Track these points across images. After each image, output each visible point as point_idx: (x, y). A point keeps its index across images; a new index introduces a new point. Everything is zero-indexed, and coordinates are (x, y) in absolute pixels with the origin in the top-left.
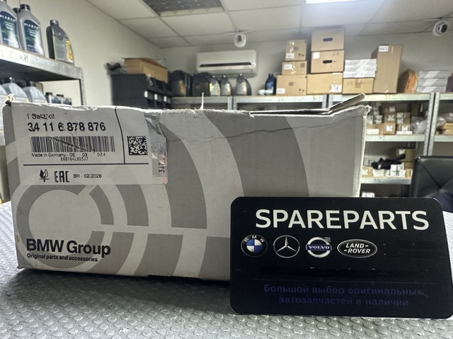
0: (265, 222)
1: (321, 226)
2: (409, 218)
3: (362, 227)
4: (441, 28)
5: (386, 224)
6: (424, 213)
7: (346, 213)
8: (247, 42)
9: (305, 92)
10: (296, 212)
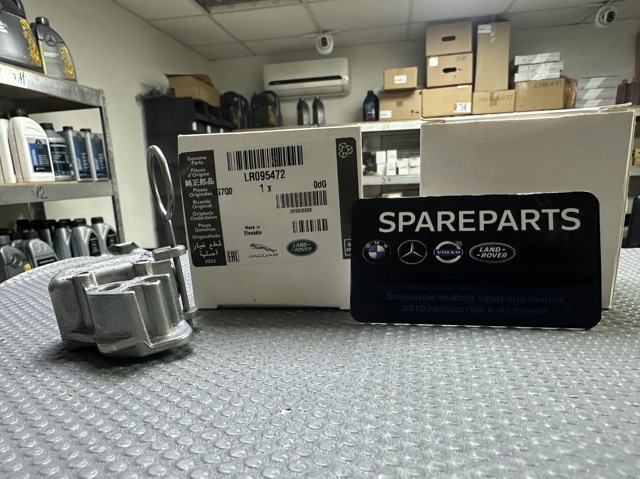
0: (389, 227)
1: (452, 229)
2: (557, 217)
3: (500, 228)
4: (606, 17)
5: (528, 225)
6: (577, 211)
7: (482, 213)
8: (334, 47)
9: (420, 115)
10: (425, 214)
